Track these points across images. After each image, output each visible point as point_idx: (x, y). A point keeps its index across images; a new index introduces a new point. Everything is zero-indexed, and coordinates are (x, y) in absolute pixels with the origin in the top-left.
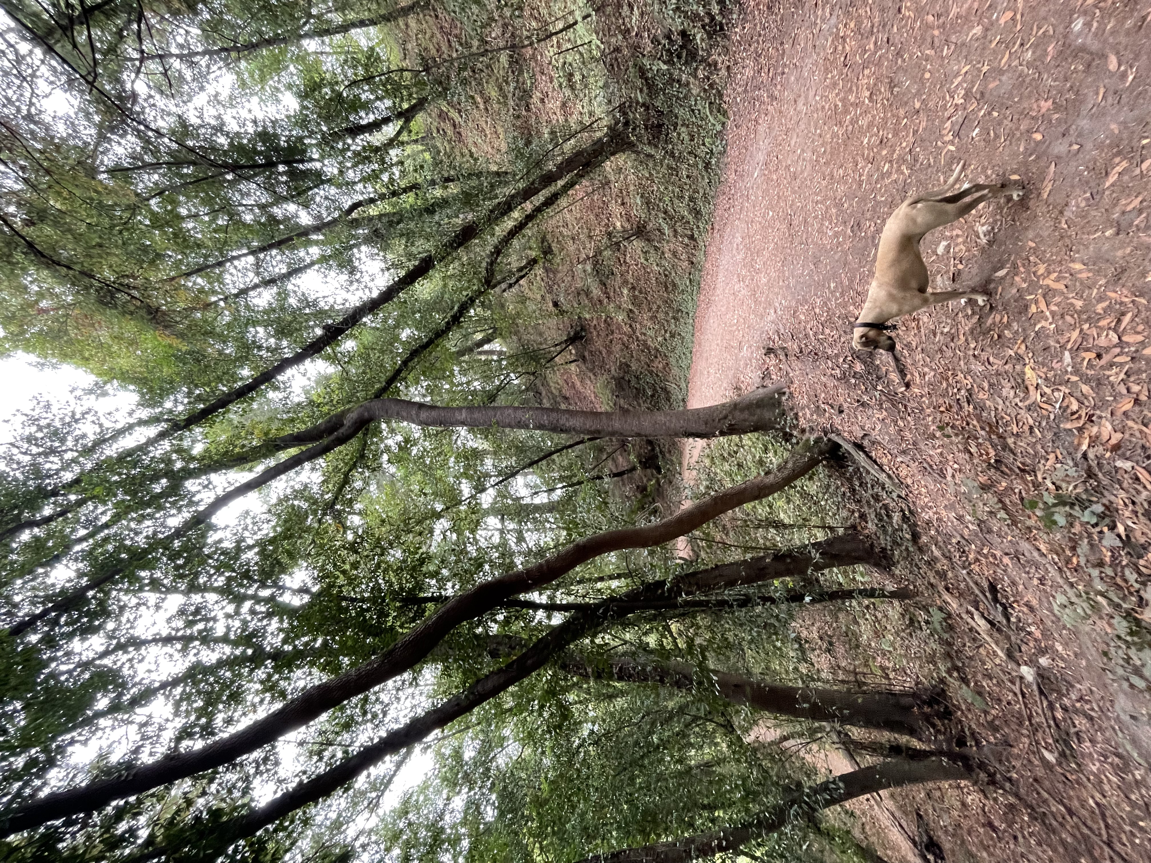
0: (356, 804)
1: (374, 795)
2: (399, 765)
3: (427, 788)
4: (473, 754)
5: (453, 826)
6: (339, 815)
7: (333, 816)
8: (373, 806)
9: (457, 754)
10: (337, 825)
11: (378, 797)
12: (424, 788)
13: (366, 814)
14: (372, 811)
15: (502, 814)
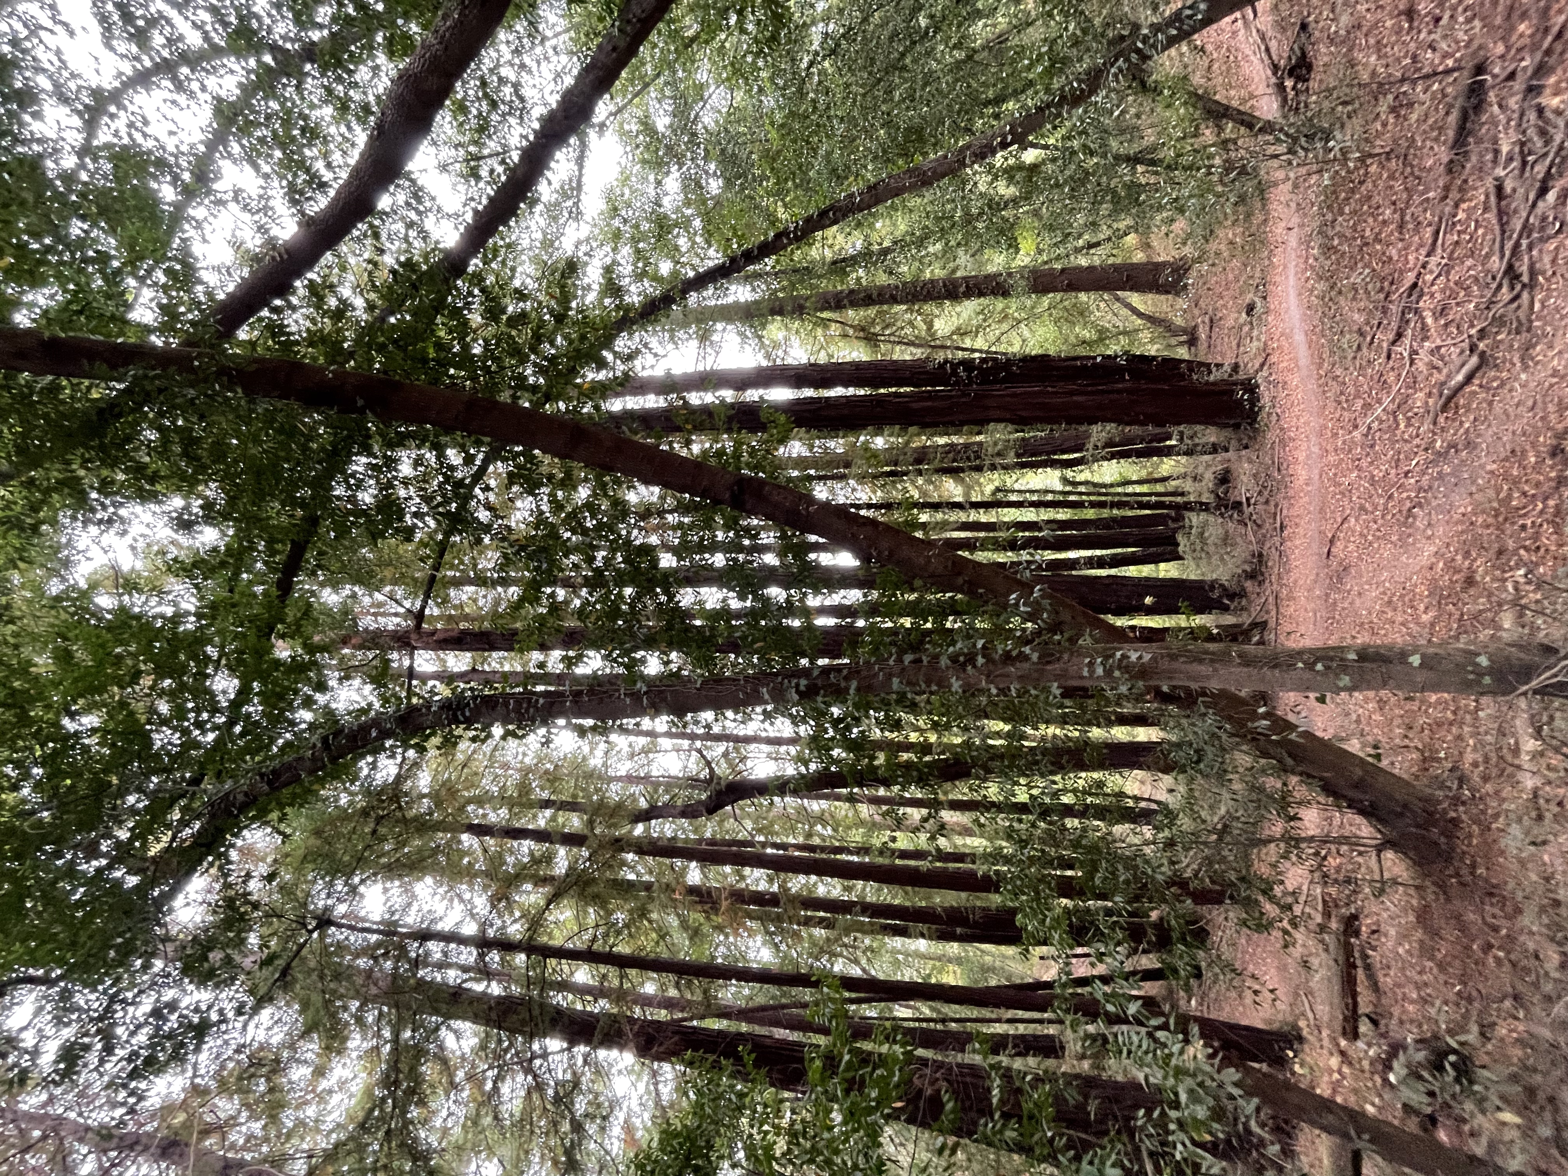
0: (555, 219)
1: (569, 203)
2: (580, 161)
3: (627, 178)
4: (667, 120)
5: (678, 210)
6: (545, 234)
7: (539, 236)
8: (576, 215)
9: (648, 127)
10: (548, 244)
11: (576, 204)
12: (625, 180)
13: (573, 224)
14: (577, 219)
15: (729, 183)
